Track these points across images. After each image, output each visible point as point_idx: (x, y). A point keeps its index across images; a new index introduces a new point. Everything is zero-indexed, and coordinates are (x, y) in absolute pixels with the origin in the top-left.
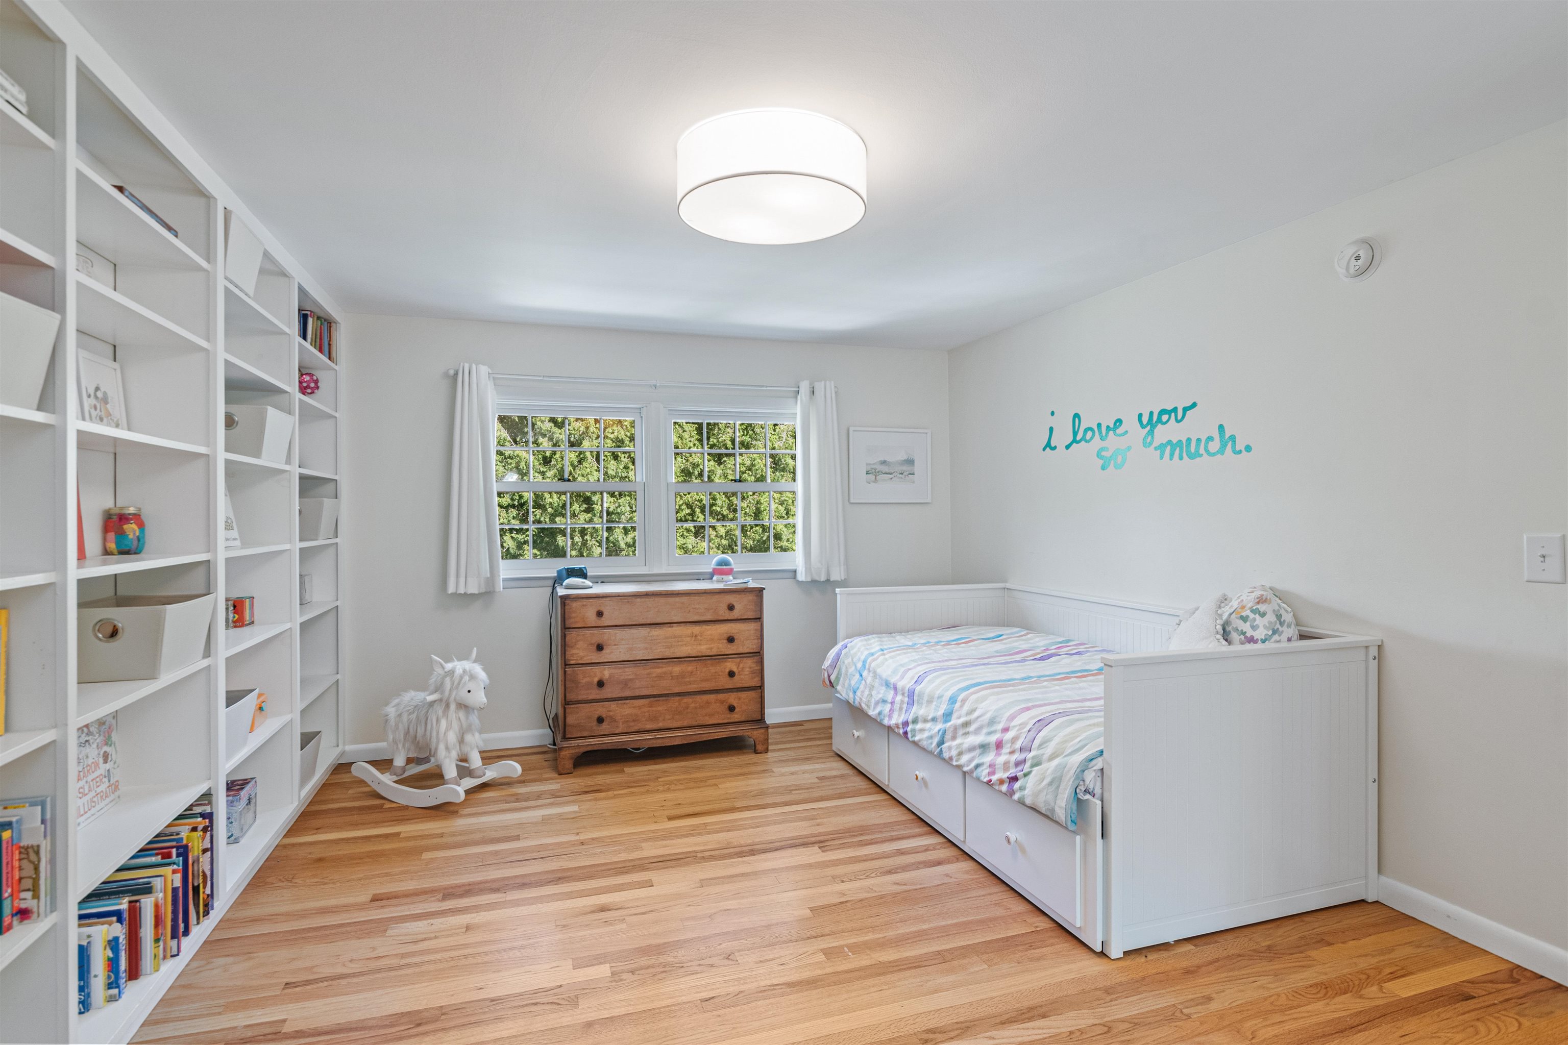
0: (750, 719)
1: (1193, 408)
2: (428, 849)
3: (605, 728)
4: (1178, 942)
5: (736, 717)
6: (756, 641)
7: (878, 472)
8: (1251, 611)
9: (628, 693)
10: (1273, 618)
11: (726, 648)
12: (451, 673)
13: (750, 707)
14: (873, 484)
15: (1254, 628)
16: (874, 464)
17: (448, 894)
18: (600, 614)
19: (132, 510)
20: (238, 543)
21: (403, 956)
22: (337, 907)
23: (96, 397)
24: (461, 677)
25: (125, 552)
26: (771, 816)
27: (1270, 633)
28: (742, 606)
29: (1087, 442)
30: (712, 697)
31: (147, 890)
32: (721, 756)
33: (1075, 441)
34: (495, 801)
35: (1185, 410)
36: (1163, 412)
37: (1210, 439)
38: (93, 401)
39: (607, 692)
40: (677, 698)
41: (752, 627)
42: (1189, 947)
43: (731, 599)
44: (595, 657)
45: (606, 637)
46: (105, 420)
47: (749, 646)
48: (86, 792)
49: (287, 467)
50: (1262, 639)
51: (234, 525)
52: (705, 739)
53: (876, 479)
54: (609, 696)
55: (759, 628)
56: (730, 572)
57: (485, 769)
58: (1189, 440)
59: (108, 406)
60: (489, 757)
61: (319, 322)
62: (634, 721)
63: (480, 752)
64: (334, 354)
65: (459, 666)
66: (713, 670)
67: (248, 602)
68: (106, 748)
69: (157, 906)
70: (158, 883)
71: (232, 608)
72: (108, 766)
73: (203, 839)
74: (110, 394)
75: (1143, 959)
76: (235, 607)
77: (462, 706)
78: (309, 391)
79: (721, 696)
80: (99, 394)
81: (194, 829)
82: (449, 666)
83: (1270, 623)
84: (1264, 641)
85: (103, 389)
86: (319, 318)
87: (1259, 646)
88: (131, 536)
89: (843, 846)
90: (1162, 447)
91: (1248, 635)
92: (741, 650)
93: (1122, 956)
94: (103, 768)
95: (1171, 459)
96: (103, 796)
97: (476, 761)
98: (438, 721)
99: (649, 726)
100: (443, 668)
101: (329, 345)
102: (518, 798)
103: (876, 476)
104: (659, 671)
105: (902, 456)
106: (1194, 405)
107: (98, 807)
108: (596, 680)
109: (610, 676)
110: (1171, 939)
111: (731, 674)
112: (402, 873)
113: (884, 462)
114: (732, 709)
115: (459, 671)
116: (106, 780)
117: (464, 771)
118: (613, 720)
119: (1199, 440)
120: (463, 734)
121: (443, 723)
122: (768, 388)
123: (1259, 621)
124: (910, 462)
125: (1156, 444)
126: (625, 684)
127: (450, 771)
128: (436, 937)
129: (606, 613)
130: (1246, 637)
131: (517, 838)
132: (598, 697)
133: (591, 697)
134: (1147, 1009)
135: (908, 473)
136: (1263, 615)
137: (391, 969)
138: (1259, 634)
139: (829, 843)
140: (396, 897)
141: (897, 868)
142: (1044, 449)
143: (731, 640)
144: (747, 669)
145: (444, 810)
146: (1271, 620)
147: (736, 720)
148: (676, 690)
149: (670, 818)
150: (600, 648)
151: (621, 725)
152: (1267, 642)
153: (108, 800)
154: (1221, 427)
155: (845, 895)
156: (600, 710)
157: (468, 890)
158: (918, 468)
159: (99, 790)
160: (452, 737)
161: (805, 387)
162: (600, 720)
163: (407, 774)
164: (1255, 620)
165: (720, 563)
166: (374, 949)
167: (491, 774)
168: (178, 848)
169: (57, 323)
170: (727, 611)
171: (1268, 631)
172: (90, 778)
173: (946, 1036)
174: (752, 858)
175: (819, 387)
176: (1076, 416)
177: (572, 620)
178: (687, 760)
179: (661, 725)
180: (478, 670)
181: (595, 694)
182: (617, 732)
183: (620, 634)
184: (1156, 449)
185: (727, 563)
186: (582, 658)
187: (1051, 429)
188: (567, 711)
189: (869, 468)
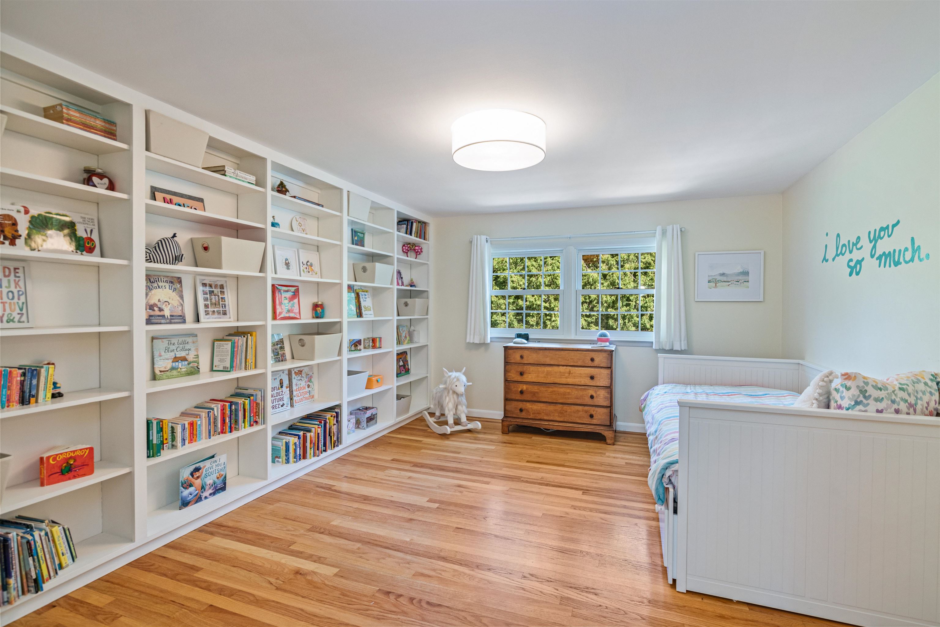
0: (603, 424)
1: (898, 224)
2: (425, 448)
3: (523, 415)
4: (739, 602)
5: (594, 421)
6: (608, 380)
7: (718, 281)
8: (841, 385)
9: (535, 399)
10: (857, 392)
11: (589, 382)
12: (450, 376)
13: (603, 417)
14: (713, 289)
15: (842, 398)
16: (714, 276)
17: (416, 465)
18: (522, 357)
19: (320, 303)
20: (373, 316)
21: (382, 479)
22: (380, 459)
23: (307, 265)
24: (453, 379)
25: (317, 317)
26: (578, 473)
27: (853, 403)
28: (600, 359)
29: (843, 255)
30: (580, 408)
31: (310, 431)
32: (582, 441)
33: (837, 255)
34: (466, 438)
35: (894, 226)
36: (882, 229)
37: (906, 249)
38: (305, 266)
39: (525, 397)
40: (561, 405)
41: (605, 372)
42: (746, 608)
43: (593, 355)
44: (519, 378)
45: (525, 369)
46: (310, 272)
47: (604, 382)
48: (299, 395)
49: (391, 286)
50: (846, 407)
51: (372, 309)
52: (576, 430)
53: (716, 285)
54: (526, 399)
55: (610, 373)
56: (607, 340)
57: (468, 423)
58: (895, 251)
59: (312, 267)
60: (470, 419)
61: (420, 224)
62: (538, 413)
63: (466, 417)
64: (427, 237)
65: (454, 374)
66: (581, 393)
67: (378, 339)
68: (308, 383)
69: (311, 437)
70: (313, 430)
71: (371, 341)
72: (309, 389)
73: (334, 420)
74: (313, 263)
75: (700, 600)
76: (373, 341)
77: (454, 392)
78: (418, 253)
79: (586, 408)
80: (308, 264)
81: (332, 416)
82: (450, 374)
83: (854, 395)
84: (848, 409)
85: (310, 262)
86: (419, 222)
87: (844, 412)
88: (318, 312)
89: (597, 495)
90: (879, 258)
91: (839, 403)
92: (598, 384)
93: (685, 592)
94: (307, 389)
95: (885, 267)
96: (307, 399)
97: (464, 419)
98: (446, 398)
99: (546, 418)
100: (448, 374)
101: (424, 233)
102: (476, 439)
103: (716, 284)
104: (551, 389)
105: (739, 269)
106: (898, 222)
107: (304, 402)
108: (520, 390)
109: (526, 389)
110: (735, 598)
111: (592, 397)
112: (409, 454)
113: (723, 274)
114: (592, 416)
115: (453, 376)
116: (309, 394)
117: (457, 422)
118: (528, 411)
119: (900, 251)
120: (457, 406)
121: (447, 399)
122: (636, 233)
123: (846, 393)
124: (746, 273)
125: (877, 255)
126: (534, 394)
127: (451, 421)
128: (397, 477)
129: (525, 357)
130: (837, 405)
131: (459, 453)
132: (520, 398)
133: (517, 398)
134: (664, 618)
135: (743, 281)
136: (848, 389)
137: (375, 482)
138: (845, 403)
139: (591, 492)
140: (399, 461)
141: (611, 513)
142: (823, 262)
143: (592, 378)
144: (602, 396)
145: (444, 436)
146: (855, 393)
147: (595, 423)
148: (561, 401)
149: (528, 462)
150: (522, 374)
151: (532, 415)
152: (850, 410)
153: (308, 401)
154: (913, 239)
155: (568, 514)
156: (521, 405)
157: (422, 466)
158: (751, 277)
159: (305, 396)
160: (451, 405)
161: (659, 229)
162: (521, 410)
163: (440, 420)
164: (843, 392)
165: (601, 335)
166: (377, 474)
167: (470, 426)
168: (324, 421)
169: (264, 245)
170: (590, 362)
171: (851, 402)
172: (301, 391)
173: (537, 579)
174: (546, 487)
175: (669, 228)
176: (838, 235)
177: (509, 359)
178: (564, 439)
179: (551, 418)
180: (464, 378)
181: (518, 397)
182: (529, 418)
183: (532, 368)
184: (877, 259)
185: (605, 335)
186: (513, 378)
187: (826, 246)
188: (506, 403)
189: (710, 278)
